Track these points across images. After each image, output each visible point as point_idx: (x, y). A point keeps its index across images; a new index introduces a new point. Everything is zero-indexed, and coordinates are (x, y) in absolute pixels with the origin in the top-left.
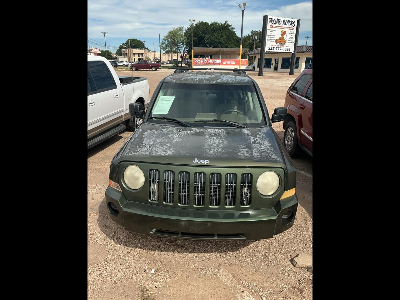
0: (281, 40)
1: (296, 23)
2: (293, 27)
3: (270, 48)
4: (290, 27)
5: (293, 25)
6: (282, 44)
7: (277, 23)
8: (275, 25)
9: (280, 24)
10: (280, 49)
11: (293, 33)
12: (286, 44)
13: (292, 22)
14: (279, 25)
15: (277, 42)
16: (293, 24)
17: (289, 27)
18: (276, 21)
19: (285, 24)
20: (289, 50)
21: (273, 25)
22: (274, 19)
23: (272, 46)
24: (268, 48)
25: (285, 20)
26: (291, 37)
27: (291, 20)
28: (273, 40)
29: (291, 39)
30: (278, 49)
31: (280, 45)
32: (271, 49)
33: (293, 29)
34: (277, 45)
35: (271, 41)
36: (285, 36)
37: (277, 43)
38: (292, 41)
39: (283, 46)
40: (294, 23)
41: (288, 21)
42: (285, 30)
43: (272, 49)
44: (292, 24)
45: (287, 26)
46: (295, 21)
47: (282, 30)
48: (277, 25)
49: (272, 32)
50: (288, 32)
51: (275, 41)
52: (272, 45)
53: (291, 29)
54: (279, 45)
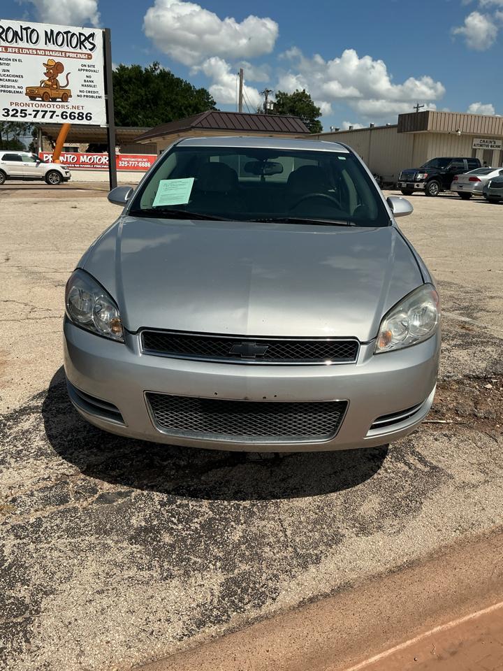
0: (48, 90)
1: (99, 41)
2: (89, 52)
3: (11, 113)
4: (79, 51)
5: (89, 46)
6: (54, 100)
7: (21, 39)
8: (14, 44)
9: (34, 41)
10: (49, 114)
11: (92, 69)
12: (72, 101)
13: (83, 38)
14: (32, 46)
15: (32, 94)
16: (87, 44)
17: (72, 50)
18: (15, 34)
19: (55, 42)
20: (89, 117)
21: (7, 44)
22: (9, 28)
23: (14, 107)
24: (3, 112)
25: (52, 31)
26: (88, 82)
27: (76, 30)
28: (19, 90)
29: (90, 86)
30: (41, 114)
31: (46, 103)
32: (13, 116)
33: (89, 57)
34: (35, 102)
35: (10, 92)
36: (61, 79)
37: (33, 98)
38: (94, 92)
39: (63, 107)
40: (90, 40)
41: (67, 33)
42: (57, 60)
43: (19, 114)
44: (82, 43)
45: (65, 48)
46: (92, 35)
47: (45, 59)
48: (21, 44)
49: (8, 64)
50: (70, 65)
51: (24, 91)
52: (17, 104)
53: (83, 56)
54: (43, 103)
